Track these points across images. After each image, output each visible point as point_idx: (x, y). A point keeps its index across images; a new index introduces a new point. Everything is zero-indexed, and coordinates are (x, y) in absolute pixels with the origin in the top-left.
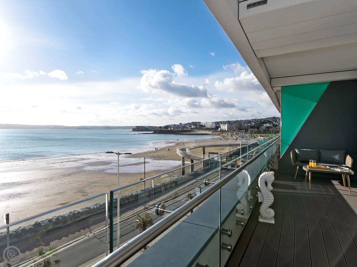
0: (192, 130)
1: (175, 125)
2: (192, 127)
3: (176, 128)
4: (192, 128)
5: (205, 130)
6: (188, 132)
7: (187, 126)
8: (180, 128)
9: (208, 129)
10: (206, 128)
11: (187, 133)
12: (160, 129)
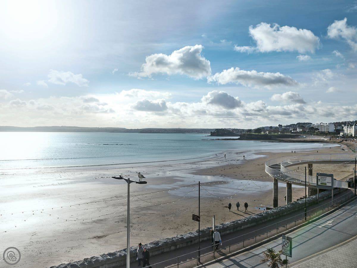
0: (297, 135)
1: (271, 127)
2: (298, 130)
3: (272, 132)
4: (297, 132)
5: (317, 134)
6: (292, 138)
7: (290, 130)
8: (278, 132)
9: (323, 134)
10: (319, 132)
11: (290, 139)
12: (249, 133)
